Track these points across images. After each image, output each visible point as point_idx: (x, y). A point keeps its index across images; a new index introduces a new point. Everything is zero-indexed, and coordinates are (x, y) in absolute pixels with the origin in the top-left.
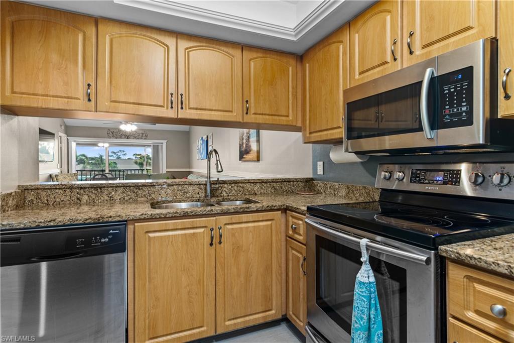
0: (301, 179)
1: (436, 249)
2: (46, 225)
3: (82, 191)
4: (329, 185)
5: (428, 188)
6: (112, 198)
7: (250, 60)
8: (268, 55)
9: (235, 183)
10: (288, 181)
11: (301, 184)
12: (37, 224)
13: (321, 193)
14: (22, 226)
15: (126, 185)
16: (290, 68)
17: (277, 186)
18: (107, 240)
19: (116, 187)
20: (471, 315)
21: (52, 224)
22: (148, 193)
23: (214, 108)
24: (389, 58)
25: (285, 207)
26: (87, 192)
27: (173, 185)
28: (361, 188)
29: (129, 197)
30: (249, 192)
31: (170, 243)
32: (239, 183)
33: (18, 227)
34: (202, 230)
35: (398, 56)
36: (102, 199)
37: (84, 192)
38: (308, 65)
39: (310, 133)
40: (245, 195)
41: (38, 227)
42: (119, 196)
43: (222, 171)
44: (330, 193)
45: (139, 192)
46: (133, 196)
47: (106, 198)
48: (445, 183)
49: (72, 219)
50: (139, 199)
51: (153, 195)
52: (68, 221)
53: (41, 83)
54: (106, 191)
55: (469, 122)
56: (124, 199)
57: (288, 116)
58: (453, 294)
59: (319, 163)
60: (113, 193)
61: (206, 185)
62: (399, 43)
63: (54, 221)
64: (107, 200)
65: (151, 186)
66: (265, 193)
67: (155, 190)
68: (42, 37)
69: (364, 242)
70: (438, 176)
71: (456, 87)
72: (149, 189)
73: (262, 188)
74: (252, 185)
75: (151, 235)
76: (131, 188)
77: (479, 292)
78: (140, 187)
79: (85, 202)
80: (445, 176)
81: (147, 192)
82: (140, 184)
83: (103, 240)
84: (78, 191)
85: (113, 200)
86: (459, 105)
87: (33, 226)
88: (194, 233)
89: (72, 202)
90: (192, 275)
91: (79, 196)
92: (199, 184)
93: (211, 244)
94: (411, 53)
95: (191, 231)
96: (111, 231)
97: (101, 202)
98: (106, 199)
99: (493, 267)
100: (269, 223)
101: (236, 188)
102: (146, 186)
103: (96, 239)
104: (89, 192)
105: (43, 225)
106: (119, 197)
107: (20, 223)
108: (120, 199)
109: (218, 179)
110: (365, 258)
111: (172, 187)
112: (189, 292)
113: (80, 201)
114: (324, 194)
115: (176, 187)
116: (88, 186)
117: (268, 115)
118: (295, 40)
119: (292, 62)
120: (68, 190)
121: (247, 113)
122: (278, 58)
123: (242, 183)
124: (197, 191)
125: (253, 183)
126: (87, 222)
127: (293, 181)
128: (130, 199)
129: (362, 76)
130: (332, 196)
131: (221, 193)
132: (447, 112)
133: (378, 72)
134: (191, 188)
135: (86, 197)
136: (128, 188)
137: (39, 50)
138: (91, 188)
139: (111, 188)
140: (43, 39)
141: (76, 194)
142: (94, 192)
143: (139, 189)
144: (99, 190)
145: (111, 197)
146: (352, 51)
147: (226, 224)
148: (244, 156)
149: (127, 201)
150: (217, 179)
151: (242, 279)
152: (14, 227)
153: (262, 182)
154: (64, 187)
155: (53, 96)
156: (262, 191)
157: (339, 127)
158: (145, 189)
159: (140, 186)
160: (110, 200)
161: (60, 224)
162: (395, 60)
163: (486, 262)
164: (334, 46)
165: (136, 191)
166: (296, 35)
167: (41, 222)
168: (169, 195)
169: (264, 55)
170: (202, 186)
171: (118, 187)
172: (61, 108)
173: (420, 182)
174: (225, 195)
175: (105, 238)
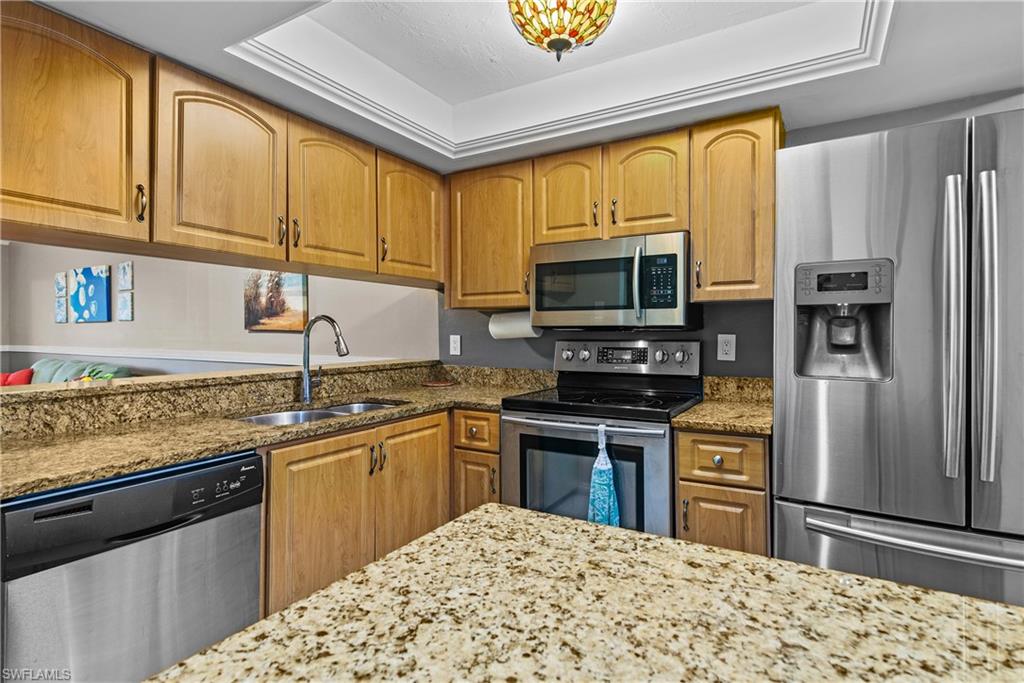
0: (426, 362)
1: (670, 422)
2: (132, 471)
3: (56, 407)
4: (474, 371)
5: (617, 368)
6: (123, 418)
7: (388, 173)
8: (408, 170)
9: (339, 374)
10: (409, 366)
11: (425, 371)
12: (115, 471)
13: (459, 383)
14: (88, 478)
15: (154, 388)
16: (433, 193)
17: (395, 375)
18: (238, 484)
19: (133, 393)
20: (697, 473)
21: (143, 467)
22: (197, 401)
23: (341, 248)
24: (588, 219)
25: (452, 404)
26: (68, 409)
27: (241, 383)
28: (528, 371)
29: (159, 412)
30: (358, 387)
31: (320, 479)
32: (345, 373)
33: (80, 482)
34: (359, 451)
35: (599, 221)
36: (103, 420)
37: (62, 408)
38: (459, 194)
39: (464, 295)
40: (354, 393)
41: (118, 476)
42: (138, 410)
43: (348, 353)
44: (476, 381)
45: (180, 400)
46: (166, 409)
47: (112, 418)
48: (634, 362)
49: (178, 455)
50: (178, 415)
51: (204, 405)
52: (171, 459)
53: (41, 172)
54: (110, 402)
55: (673, 305)
56: (149, 417)
57: (430, 267)
58: (683, 459)
59: (452, 337)
60: (126, 406)
61: (298, 379)
62: (599, 207)
63: (146, 461)
64: (112, 423)
65: (202, 387)
66: (380, 388)
67: (208, 395)
68: (42, 73)
69: (602, 428)
70: (626, 354)
71: (662, 271)
72: (198, 394)
73: (376, 381)
74: (363, 375)
75: (294, 468)
76: (164, 393)
77: (703, 451)
78: (181, 391)
79: (64, 430)
80: (633, 354)
81: (194, 400)
82: (182, 385)
83: (232, 486)
84: (46, 406)
85: (125, 421)
86: (665, 288)
87: (108, 475)
88: (350, 458)
89: (33, 433)
90: (347, 527)
91: (48, 418)
92: (286, 379)
93: (371, 472)
94: (614, 222)
95: (346, 455)
96: (243, 469)
97: (99, 428)
98: (111, 420)
99: (714, 427)
100: (434, 430)
101: (340, 382)
102: (191, 387)
103: (222, 485)
104: (74, 407)
105: (127, 472)
106: (139, 414)
107: (84, 473)
108: (140, 418)
109: (320, 368)
110: (602, 446)
111: (239, 387)
112: (343, 556)
113: (52, 429)
114: (464, 385)
115: (247, 385)
116: (73, 394)
117: (409, 263)
118: (453, 158)
119: (435, 184)
120: (23, 407)
121: (383, 259)
122: (421, 175)
123: (348, 373)
124: (281, 392)
125: (364, 372)
126: (202, 456)
127: (416, 367)
128: (160, 416)
129: (551, 232)
130: (478, 385)
131: (319, 393)
132: (655, 293)
133: (575, 233)
134: (271, 387)
135: (66, 420)
136: (156, 393)
137: (36, 99)
138: (81, 397)
139: (123, 397)
140: (44, 78)
141: (42, 414)
142: (83, 406)
143: (179, 395)
144: (95, 402)
145: (121, 415)
146: (537, 197)
147: (388, 438)
148: (262, 321)
149: (154, 420)
150: (318, 369)
151: (406, 520)
152: (73, 483)
153: (377, 369)
154: (14, 400)
155: (66, 203)
156: (377, 385)
157: (517, 292)
158: (190, 393)
159: (181, 388)
160: (120, 421)
161: (157, 466)
162: (596, 224)
163: (709, 425)
164: (508, 182)
165: (173, 399)
166: (455, 153)
167: (123, 467)
168: (234, 403)
169: (403, 169)
170: (289, 381)
171: (137, 392)
172: (83, 229)
173: (608, 361)
174: (325, 395)
175: (235, 482)
